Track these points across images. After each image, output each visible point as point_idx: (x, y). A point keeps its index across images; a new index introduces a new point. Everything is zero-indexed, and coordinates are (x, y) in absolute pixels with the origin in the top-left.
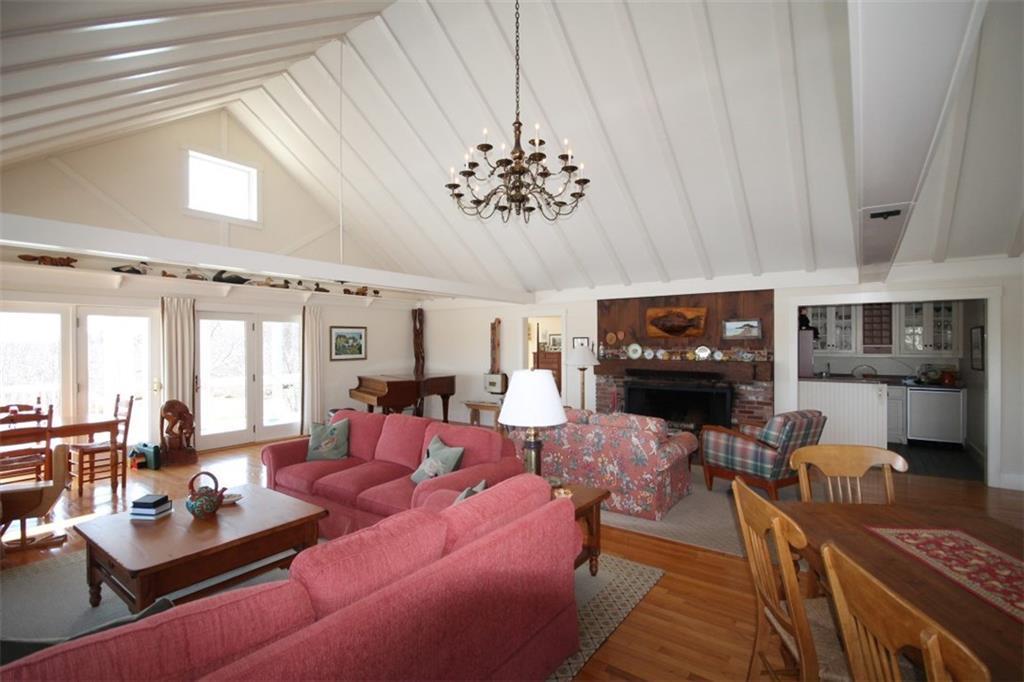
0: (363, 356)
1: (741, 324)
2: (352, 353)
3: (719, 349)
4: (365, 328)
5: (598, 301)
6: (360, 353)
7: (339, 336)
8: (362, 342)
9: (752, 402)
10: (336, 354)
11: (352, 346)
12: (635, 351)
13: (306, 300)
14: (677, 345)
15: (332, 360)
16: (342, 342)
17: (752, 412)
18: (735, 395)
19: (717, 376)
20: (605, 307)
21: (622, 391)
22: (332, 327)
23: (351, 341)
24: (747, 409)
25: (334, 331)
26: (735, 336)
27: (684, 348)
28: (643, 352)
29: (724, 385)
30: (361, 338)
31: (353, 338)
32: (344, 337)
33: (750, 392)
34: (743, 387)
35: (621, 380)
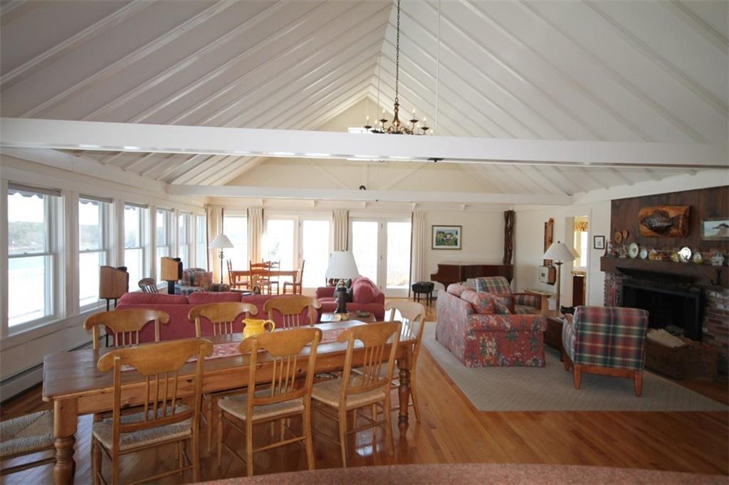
0: (458, 247)
1: (717, 223)
2: (449, 245)
3: (699, 251)
4: (461, 226)
5: (612, 201)
6: (456, 244)
7: (439, 233)
8: (458, 237)
9: (720, 311)
10: (437, 245)
11: (449, 239)
12: (633, 250)
13: (414, 208)
14: (665, 246)
15: (433, 249)
16: (441, 237)
17: (720, 323)
18: (704, 301)
19: (692, 280)
20: (617, 205)
21: (619, 288)
22: (433, 226)
23: (448, 236)
24: (716, 319)
25: (435, 228)
26: (711, 237)
27: (671, 249)
28: (639, 252)
29: (697, 290)
30: (457, 233)
31: (450, 234)
32: (443, 233)
33: (719, 299)
34: (713, 294)
35: (621, 278)
